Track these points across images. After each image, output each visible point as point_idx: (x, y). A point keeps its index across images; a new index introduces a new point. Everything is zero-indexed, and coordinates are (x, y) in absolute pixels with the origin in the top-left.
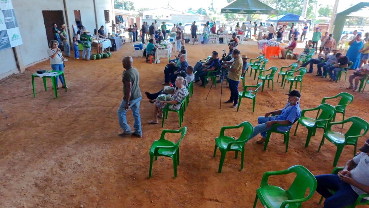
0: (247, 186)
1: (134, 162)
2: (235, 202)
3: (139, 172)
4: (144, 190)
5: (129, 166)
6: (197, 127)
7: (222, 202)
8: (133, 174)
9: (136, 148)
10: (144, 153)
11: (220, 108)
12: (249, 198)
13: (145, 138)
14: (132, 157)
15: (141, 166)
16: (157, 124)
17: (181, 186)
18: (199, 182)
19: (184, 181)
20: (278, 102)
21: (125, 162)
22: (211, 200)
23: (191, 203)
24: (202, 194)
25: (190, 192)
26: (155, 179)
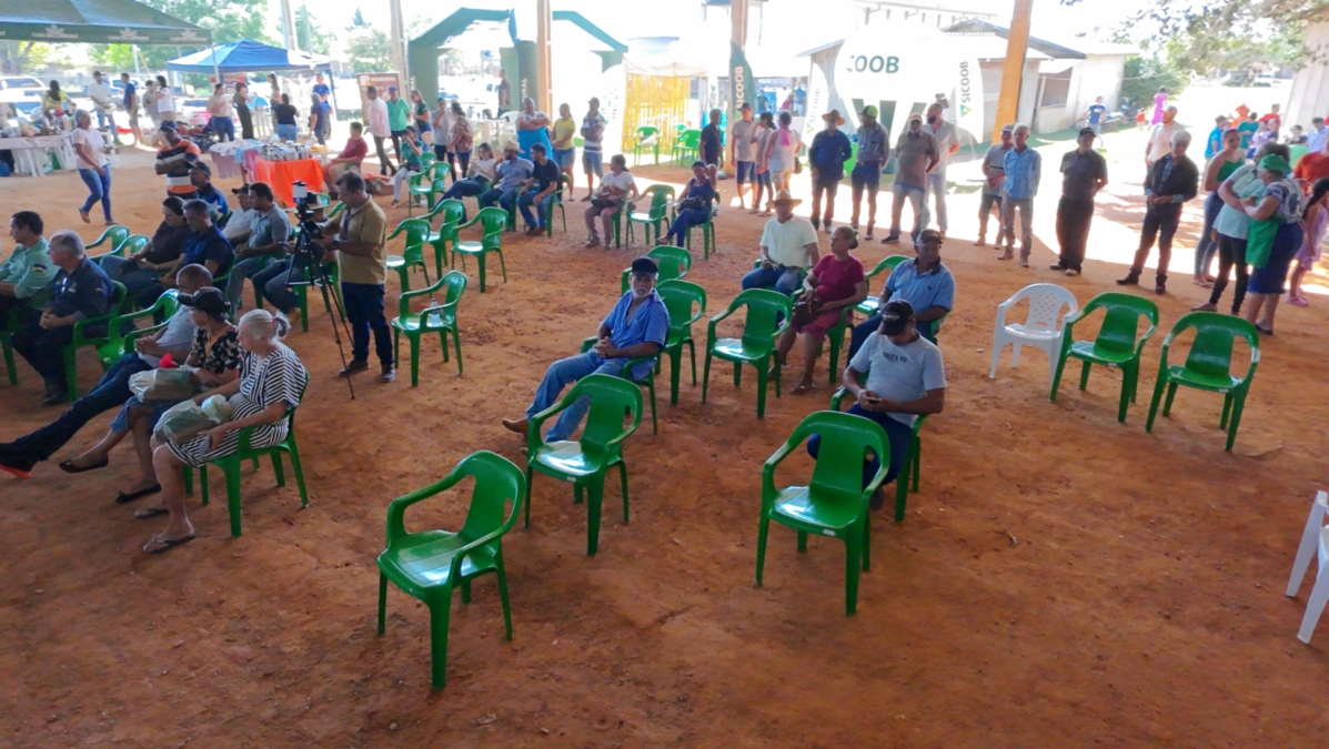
0: (683, 544)
1: (308, 691)
2: (706, 590)
3: (377, 701)
4: (479, 725)
5: (307, 711)
6: (358, 479)
7: (687, 609)
8: (360, 721)
9: (242, 649)
10: (300, 644)
11: (353, 398)
12: (717, 563)
13: (222, 602)
14: (269, 686)
15: (352, 681)
16: (192, 538)
17: (555, 642)
18: (579, 605)
19: (542, 627)
20: (486, 324)
21: (269, 712)
22: (662, 621)
23: (633, 659)
24: (629, 623)
25: (595, 641)
26: (463, 678)
